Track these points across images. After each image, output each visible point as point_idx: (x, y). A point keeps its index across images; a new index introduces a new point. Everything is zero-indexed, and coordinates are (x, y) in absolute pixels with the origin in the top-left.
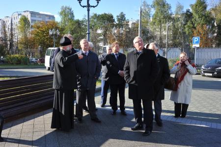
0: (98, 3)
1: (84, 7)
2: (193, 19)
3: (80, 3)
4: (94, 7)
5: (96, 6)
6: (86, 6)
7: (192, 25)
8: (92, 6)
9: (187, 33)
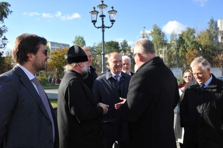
0: (113, 24)
1: (98, 28)
2: (185, 45)
3: (94, 24)
4: (109, 28)
5: (110, 27)
6: (100, 27)
7: (183, 49)
8: (106, 27)
9: (180, 55)
